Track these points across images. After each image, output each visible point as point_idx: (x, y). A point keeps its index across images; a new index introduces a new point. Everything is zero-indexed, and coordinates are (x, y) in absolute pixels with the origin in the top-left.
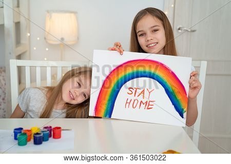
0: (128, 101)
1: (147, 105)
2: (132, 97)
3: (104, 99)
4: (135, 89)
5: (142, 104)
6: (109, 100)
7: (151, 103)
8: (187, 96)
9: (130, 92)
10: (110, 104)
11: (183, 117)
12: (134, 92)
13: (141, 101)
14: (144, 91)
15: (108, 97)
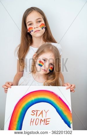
0: (32, 121)
1: (46, 121)
2: (34, 117)
3: (15, 121)
4: (36, 111)
5: (42, 121)
6: (18, 121)
7: (48, 120)
8: (71, 112)
9: (33, 114)
10: (19, 124)
11: (70, 128)
12: (35, 113)
13: (41, 120)
14: (42, 111)
15: (17, 119)
